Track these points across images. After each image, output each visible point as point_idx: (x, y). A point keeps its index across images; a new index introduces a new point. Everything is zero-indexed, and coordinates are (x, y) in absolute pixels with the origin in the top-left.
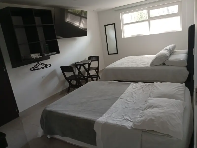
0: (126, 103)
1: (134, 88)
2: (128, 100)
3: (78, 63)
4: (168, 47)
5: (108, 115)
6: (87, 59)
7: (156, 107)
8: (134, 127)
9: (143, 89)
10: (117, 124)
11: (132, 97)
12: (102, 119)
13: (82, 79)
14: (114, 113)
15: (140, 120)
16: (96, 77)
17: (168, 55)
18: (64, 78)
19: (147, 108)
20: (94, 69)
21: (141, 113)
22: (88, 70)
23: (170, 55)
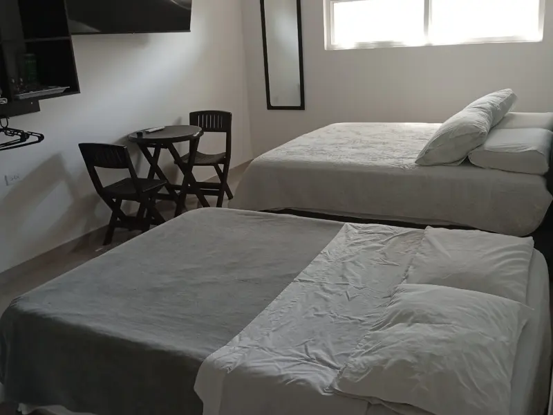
0: (318, 296)
1: (352, 245)
2: (328, 288)
3: (148, 133)
4: (488, 99)
5: (252, 339)
6: (186, 122)
7: (425, 319)
8: (339, 385)
9: (386, 247)
10: (281, 377)
11: (343, 276)
12: (227, 355)
13: (162, 197)
14: (271, 334)
15: (364, 364)
17: (485, 129)
18: (94, 190)
19: (392, 320)
21: (368, 340)
22: (189, 161)
23: (493, 128)
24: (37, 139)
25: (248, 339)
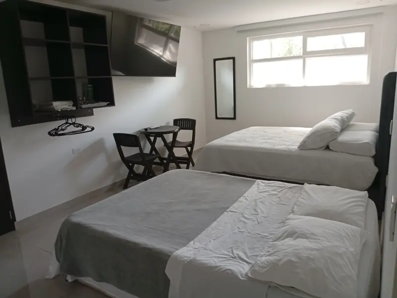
0: (241, 221)
1: (261, 192)
2: (246, 216)
3: (151, 129)
4: (339, 114)
5: (200, 243)
6: (172, 124)
7: (303, 236)
8: (251, 274)
9: (280, 194)
10: (216, 267)
11: (255, 210)
12: (186, 252)
13: (156, 163)
14: (212, 241)
15: (267, 261)
16: (187, 161)
17: (338, 130)
18: (119, 158)
19: (284, 236)
20: (185, 145)
21: (270, 247)
22: (172, 146)
23: (342, 130)
24: (90, 129)
25: (198, 243)
